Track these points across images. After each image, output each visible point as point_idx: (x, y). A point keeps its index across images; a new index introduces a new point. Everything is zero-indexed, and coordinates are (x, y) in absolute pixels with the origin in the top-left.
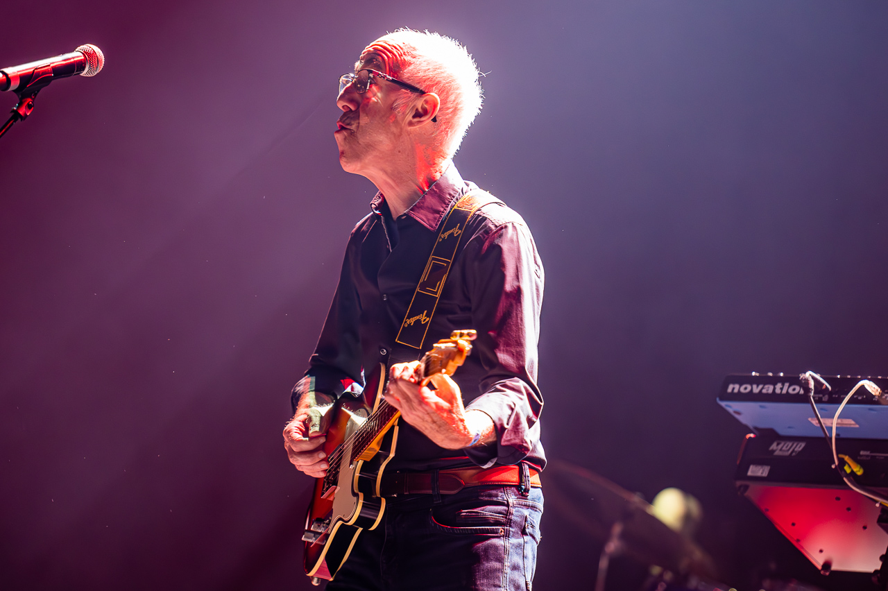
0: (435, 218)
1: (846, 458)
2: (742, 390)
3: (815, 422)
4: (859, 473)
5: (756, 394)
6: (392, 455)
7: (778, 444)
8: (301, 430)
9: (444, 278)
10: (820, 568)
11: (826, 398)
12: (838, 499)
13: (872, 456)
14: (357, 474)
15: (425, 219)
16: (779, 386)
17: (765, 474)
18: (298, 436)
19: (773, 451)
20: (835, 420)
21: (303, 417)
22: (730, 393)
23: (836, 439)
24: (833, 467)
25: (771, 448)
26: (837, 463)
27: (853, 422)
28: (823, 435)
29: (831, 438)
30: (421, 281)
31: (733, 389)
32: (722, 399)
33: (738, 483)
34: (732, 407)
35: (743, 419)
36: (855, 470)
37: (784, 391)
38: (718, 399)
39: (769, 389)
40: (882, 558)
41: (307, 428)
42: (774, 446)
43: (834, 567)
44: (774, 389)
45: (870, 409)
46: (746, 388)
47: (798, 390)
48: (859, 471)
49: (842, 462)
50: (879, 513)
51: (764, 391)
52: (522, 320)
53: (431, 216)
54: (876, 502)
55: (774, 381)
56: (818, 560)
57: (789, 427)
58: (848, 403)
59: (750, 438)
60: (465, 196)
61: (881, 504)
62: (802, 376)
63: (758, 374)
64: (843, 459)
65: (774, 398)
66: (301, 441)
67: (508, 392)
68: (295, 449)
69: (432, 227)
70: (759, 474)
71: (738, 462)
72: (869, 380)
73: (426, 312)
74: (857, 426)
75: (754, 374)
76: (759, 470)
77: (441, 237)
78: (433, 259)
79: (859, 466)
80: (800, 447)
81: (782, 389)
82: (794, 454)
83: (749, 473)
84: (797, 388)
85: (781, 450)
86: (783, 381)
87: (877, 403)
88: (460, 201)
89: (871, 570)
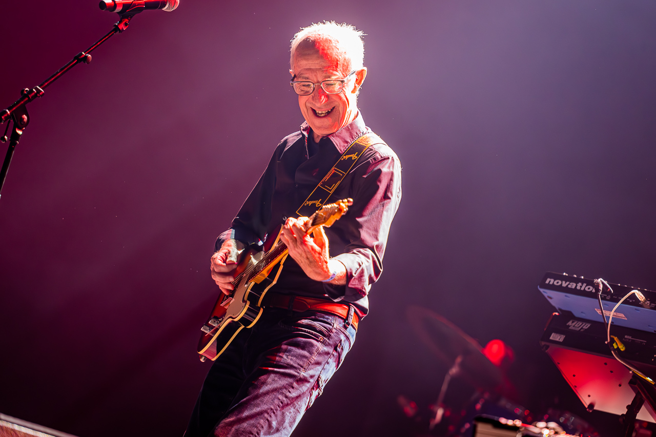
0: (344, 146)
1: (616, 338)
2: (555, 283)
3: (599, 312)
4: (622, 350)
5: (563, 287)
6: (274, 282)
7: (573, 322)
8: (223, 258)
9: (339, 183)
10: (587, 407)
11: (608, 298)
12: (606, 364)
13: (632, 340)
14: (249, 290)
15: (338, 145)
16: (580, 284)
17: (561, 340)
18: (220, 262)
19: (569, 326)
20: (612, 313)
21: (226, 251)
22: (547, 284)
23: (611, 325)
24: (606, 342)
25: (567, 324)
26: (609, 341)
27: (623, 316)
28: (603, 321)
29: (608, 324)
30: (323, 180)
31: (550, 281)
32: (541, 287)
33: (543, 343)
34: (547, 293)
35: (552, 302)
36: (620, 347)
37: (582, 289)
38: (538, 286)
39: (572, 285)
40: (628, 407)
41: (226, 258)
42: (570, 323)
43: (595, 408)
44: (576, 286)
45: (636, 309)
46: (558, 283)
47: (592, 289)
48: (622, 348)
49: (612, 341)
50: (631, 378)
51: (569, 286)
52: (381, 216)
53: (342, 144)
54: (630, 370)
55: (577, 281)
56: (586, 401)
57: (582, 312)
58: (622, 303)
59: (555, 315)
60: (364, 136)
61: (633, 372)
62: (595, 281)
63: (567, 275)
64: (613, 339)
65: (575, 292)
66: (222, 265)
67: (360, 255)
68: (216, 270)
69: (341, 151)
70: (557, 340)
71: (545, 329)
72: (639, 290)
73: (321, 200)
74: (626, 319)
75: (564, 274)
76: (558, 337)
77: (343, 158)
78: (335, 169)
79: (623, 345)
80: (587, 326)
81: (581, 287)
82: (582, 330)
83: (551, 338)
84: (591, 288)
85: (574, 326)
86: (583, 281)
87: (641, 306)
88: (360, 138)
89: (620, 414)
